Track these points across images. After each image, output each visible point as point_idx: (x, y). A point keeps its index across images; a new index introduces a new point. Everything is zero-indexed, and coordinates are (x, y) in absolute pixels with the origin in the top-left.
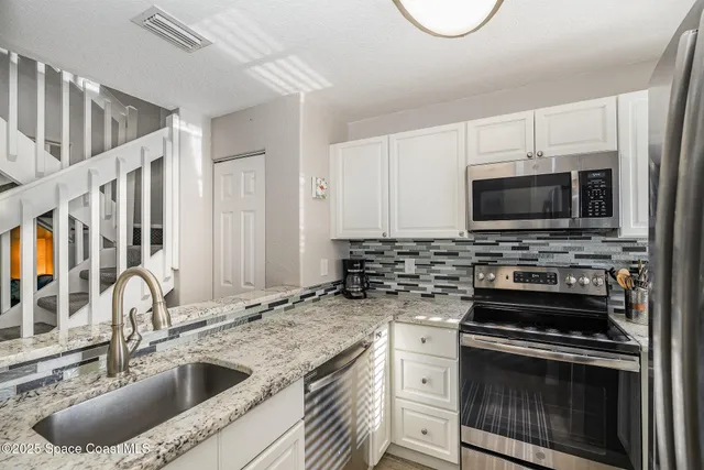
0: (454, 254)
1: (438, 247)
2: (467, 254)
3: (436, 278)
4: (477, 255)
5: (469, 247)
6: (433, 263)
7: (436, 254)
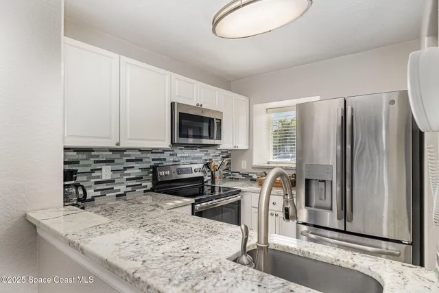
0: (139, 160)
1: (129, 155)
2: (147, 160)
3: (128, 179)
4: (153, 160)
5: (149, 155)
6: (125, 168)
7: (128, 161)
